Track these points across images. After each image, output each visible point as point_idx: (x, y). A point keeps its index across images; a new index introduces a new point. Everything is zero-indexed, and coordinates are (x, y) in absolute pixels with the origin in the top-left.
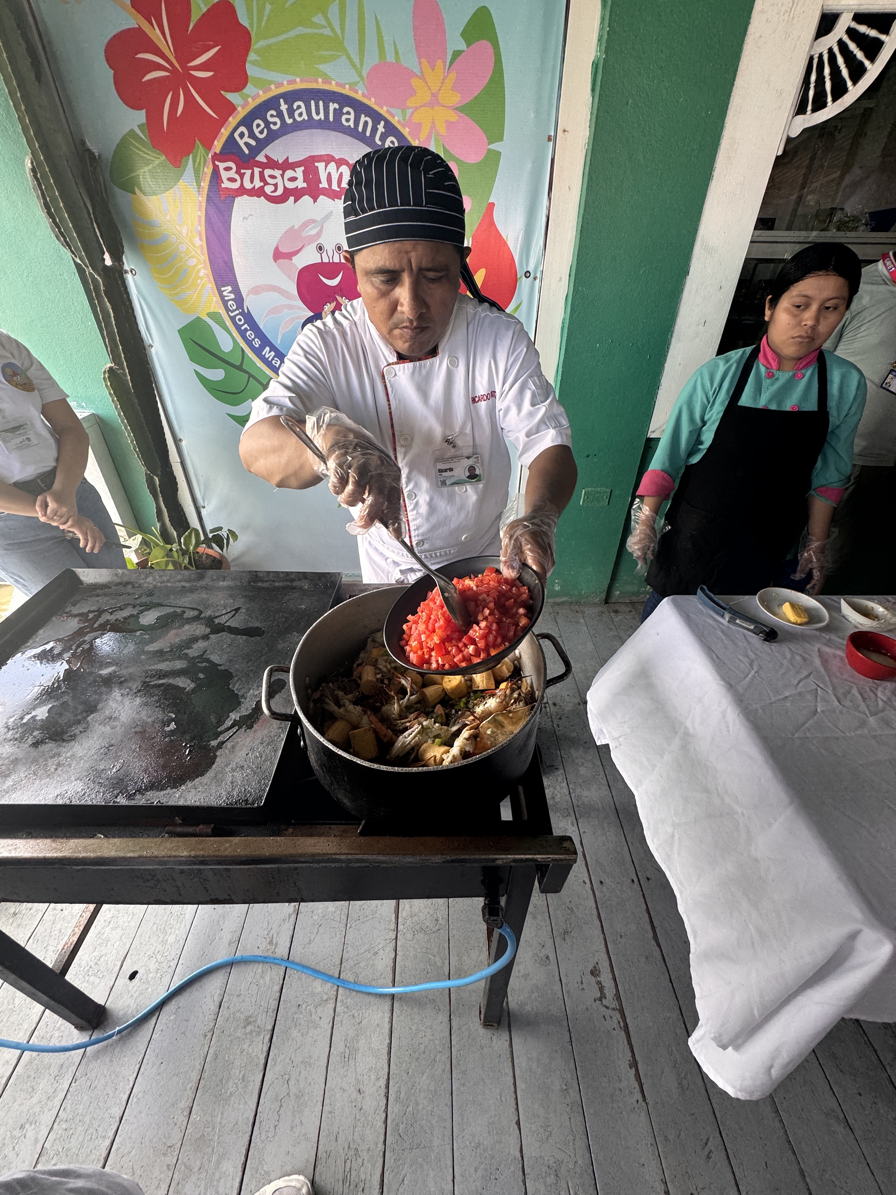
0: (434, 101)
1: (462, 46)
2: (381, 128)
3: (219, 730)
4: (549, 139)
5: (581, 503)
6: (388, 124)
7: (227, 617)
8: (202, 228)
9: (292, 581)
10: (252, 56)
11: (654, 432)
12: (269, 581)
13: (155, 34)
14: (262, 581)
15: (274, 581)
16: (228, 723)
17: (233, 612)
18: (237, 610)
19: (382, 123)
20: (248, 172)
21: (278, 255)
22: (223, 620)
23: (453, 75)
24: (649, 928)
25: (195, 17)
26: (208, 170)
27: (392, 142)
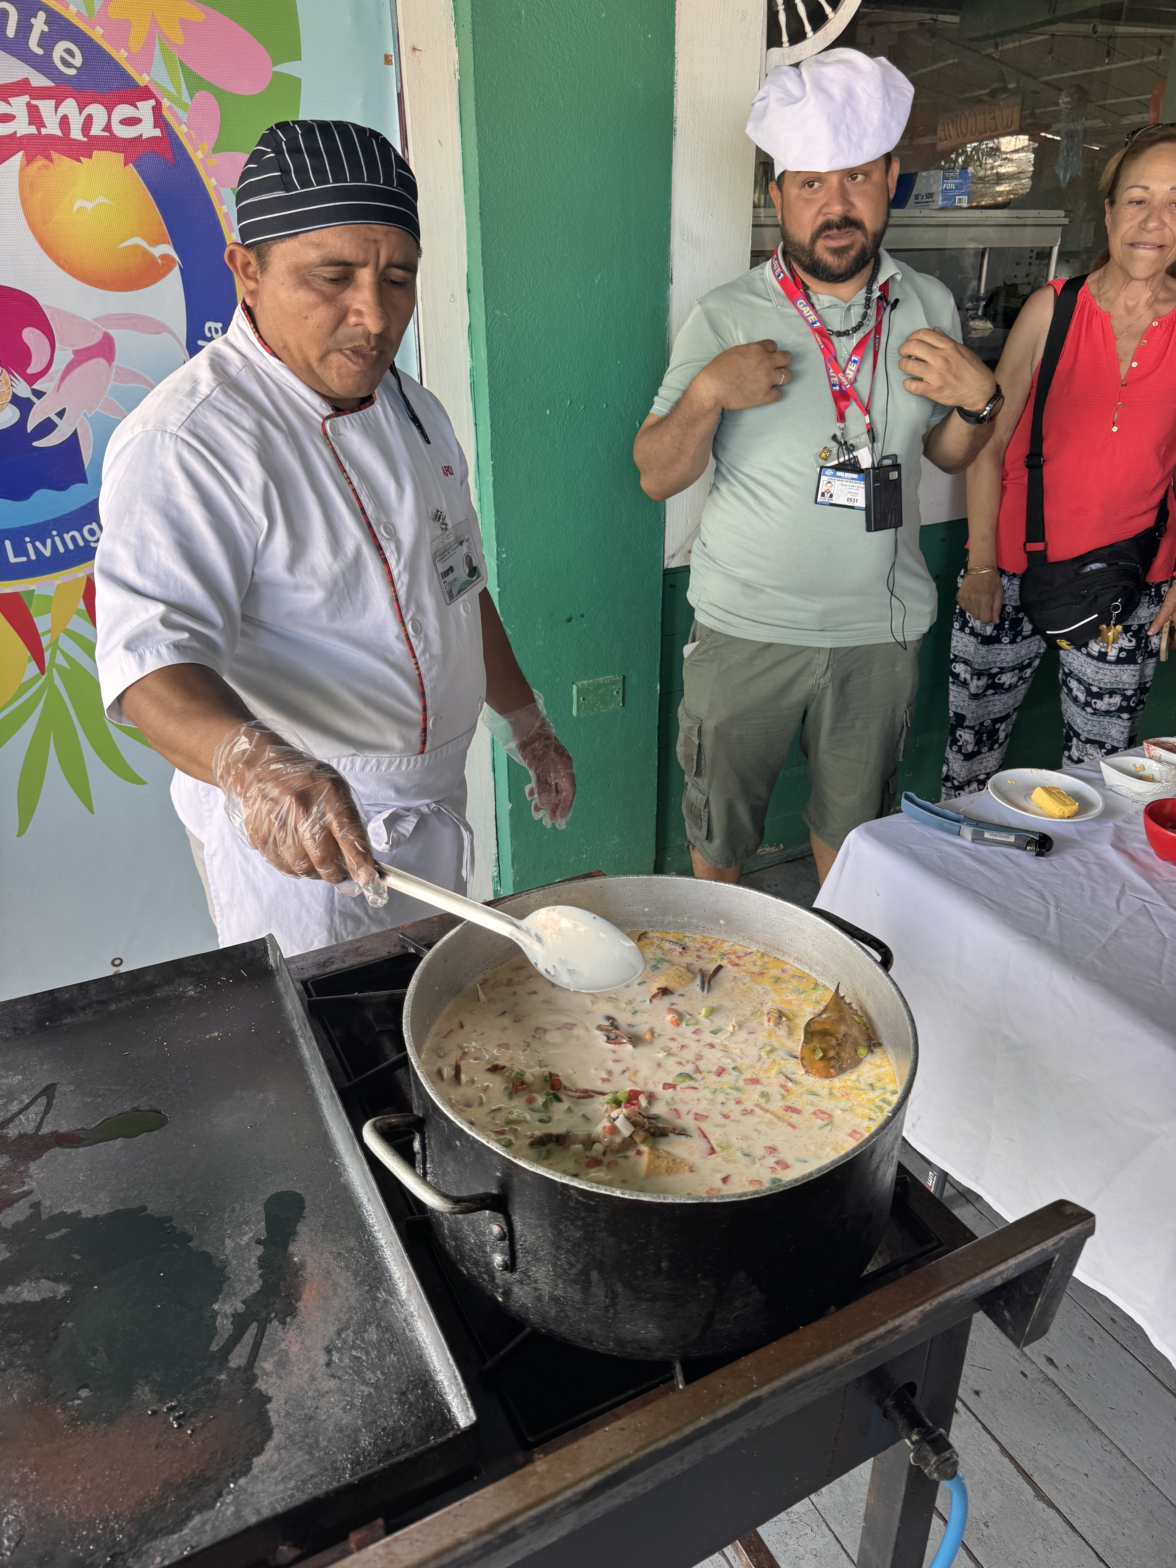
2: (39, 23)
3: (214, 1347)
4: (387, 60)
5: (575, 712)
6: (53, 18)
7: (34, 1113)
9: (150, 988)
11: (673, 556)
12: (90, 1005)
14: (72, 1011)
15: (103, 1002)
16: (224, 1325)
17: (43, 1100)
18: (49, 1091)
19: (42, 15)
22: (27, 1123)
24: (1020, 1480)
27: (69, 52)
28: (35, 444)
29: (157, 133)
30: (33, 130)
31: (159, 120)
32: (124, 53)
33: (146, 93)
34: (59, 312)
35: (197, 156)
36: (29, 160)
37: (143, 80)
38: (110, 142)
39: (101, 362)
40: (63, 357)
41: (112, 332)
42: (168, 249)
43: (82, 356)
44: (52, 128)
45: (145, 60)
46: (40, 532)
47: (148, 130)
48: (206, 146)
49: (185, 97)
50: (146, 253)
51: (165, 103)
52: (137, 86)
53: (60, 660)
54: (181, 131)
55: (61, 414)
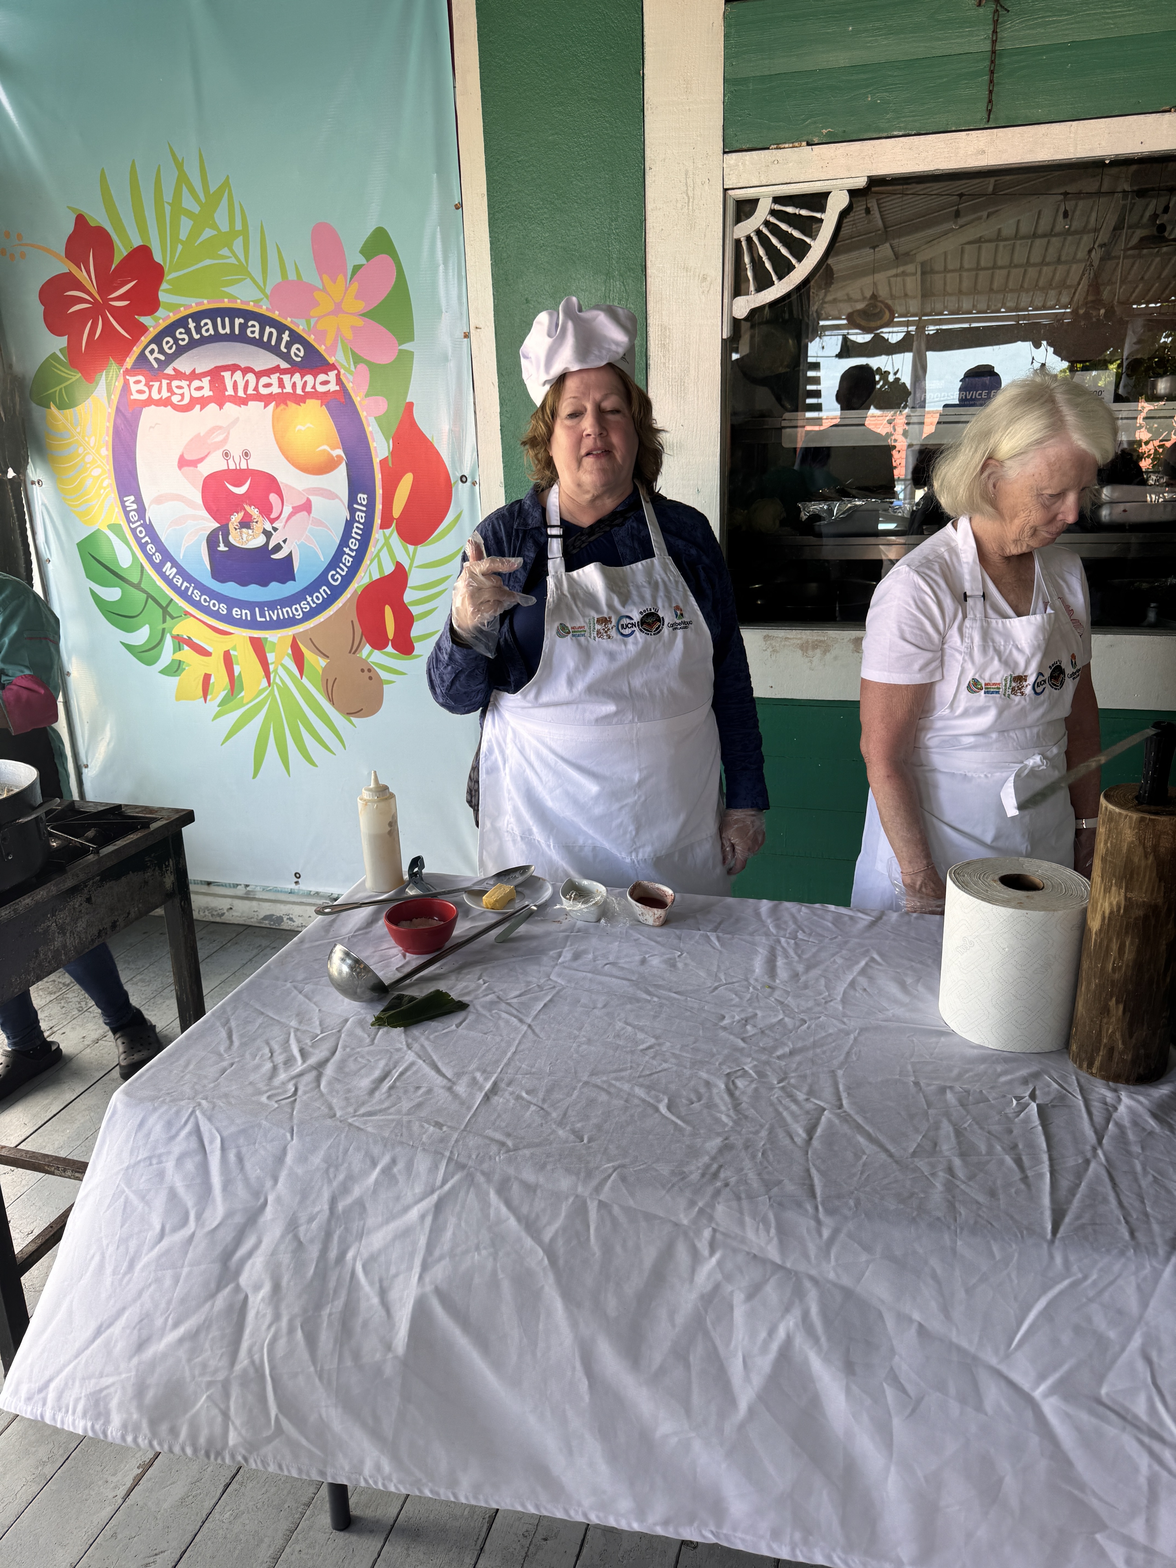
0: (338, 310)
1: (362, 260)
2: (286, 337)
4: (466, 336)
6: (293, 333)
8: (110, 439)
10: (164, 286)
13: (82, 275)
19: (287, 333)
20: (156, 385)
21: (183, 463)
23: (355, 286)
25: (117, 260)
26: (119, 384)
27: (298, 349)
28: (273, 556)
29: (338, 388)
30: (280, 390)
31: (339, 381)
32: (323, 347)
33: (333, 367)
34: (286, 485)
35: (357, 400)
36: (277, 406)
37: (331, 360)
38: (315, 395)
39: (305, 513)
40: (288, 510)
41: (311, 498)
42: (340, 452)
43: (296, 510)
44: (288, 389)
45: (333, 349)
46: (272, 605)
47: (333, 387)
48: (361, 394)
49: (353, 368)
50: (329, 454)
51: (342, 371)
52: (328, 364)
53: (278, 680)
54: (349, 386)
55: (285, 541)
